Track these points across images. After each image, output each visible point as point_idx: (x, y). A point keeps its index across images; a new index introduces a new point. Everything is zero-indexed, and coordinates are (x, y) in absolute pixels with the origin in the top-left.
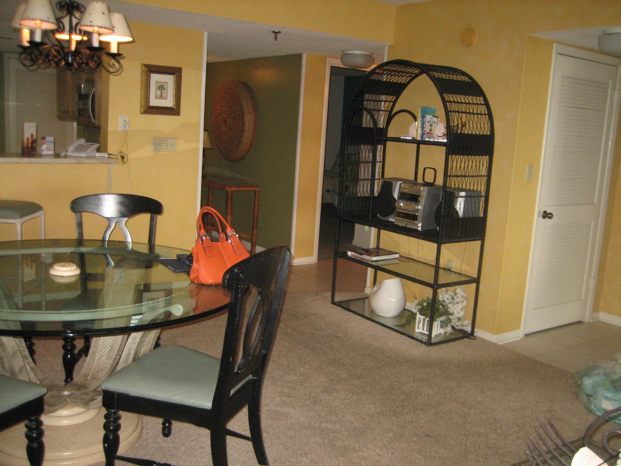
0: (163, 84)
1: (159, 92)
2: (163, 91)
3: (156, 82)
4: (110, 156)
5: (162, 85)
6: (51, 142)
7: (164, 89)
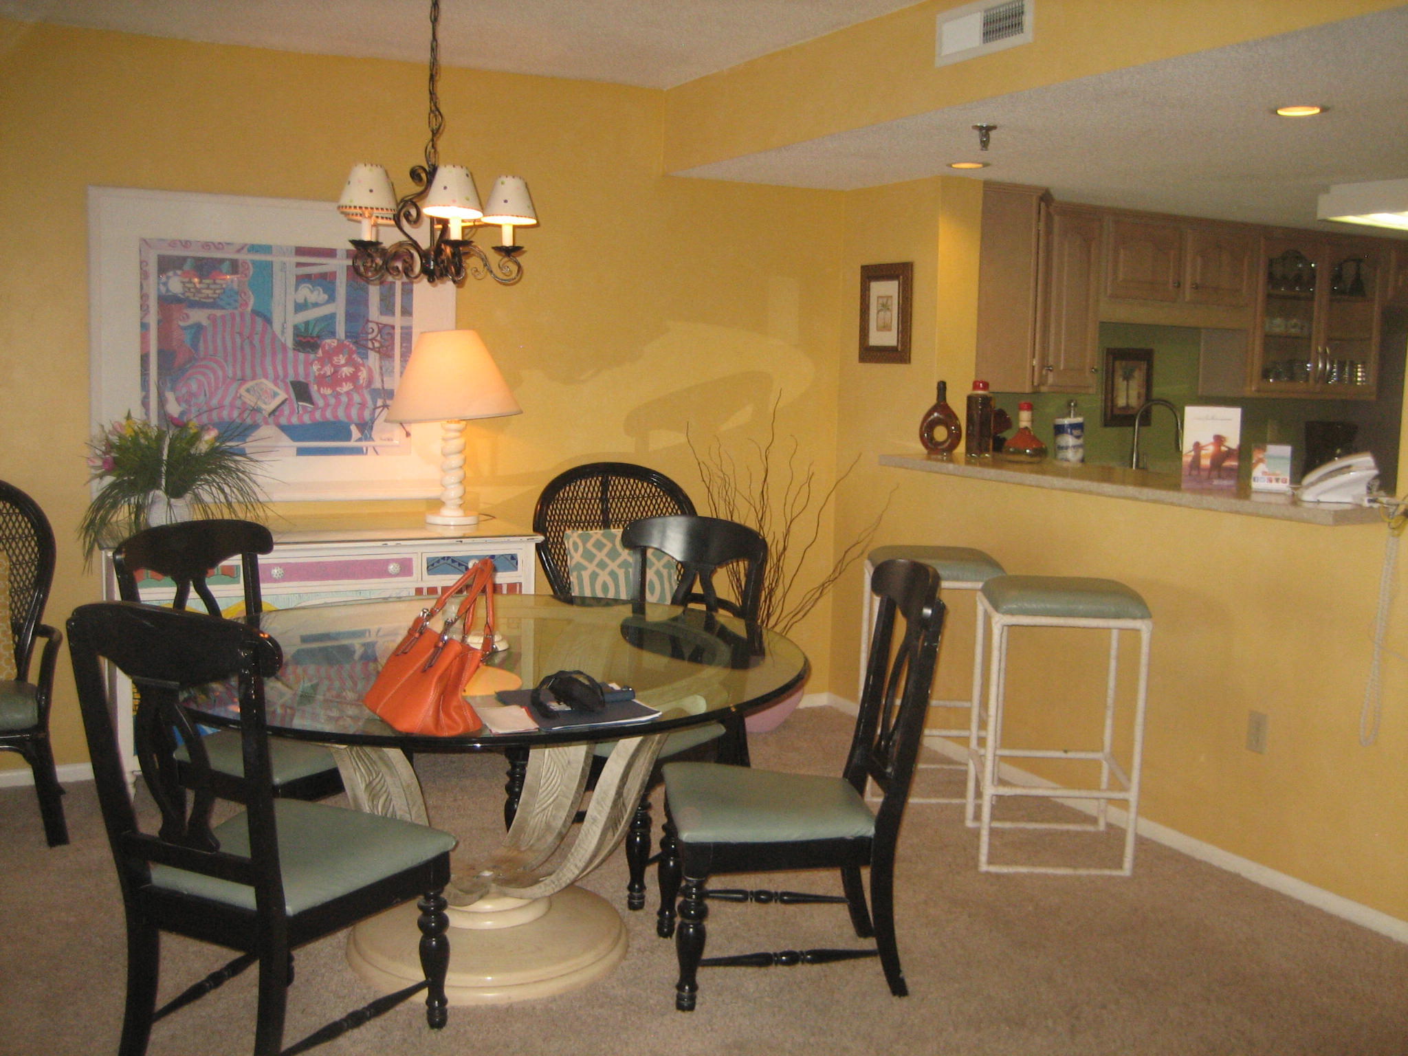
6: (1281, 458)
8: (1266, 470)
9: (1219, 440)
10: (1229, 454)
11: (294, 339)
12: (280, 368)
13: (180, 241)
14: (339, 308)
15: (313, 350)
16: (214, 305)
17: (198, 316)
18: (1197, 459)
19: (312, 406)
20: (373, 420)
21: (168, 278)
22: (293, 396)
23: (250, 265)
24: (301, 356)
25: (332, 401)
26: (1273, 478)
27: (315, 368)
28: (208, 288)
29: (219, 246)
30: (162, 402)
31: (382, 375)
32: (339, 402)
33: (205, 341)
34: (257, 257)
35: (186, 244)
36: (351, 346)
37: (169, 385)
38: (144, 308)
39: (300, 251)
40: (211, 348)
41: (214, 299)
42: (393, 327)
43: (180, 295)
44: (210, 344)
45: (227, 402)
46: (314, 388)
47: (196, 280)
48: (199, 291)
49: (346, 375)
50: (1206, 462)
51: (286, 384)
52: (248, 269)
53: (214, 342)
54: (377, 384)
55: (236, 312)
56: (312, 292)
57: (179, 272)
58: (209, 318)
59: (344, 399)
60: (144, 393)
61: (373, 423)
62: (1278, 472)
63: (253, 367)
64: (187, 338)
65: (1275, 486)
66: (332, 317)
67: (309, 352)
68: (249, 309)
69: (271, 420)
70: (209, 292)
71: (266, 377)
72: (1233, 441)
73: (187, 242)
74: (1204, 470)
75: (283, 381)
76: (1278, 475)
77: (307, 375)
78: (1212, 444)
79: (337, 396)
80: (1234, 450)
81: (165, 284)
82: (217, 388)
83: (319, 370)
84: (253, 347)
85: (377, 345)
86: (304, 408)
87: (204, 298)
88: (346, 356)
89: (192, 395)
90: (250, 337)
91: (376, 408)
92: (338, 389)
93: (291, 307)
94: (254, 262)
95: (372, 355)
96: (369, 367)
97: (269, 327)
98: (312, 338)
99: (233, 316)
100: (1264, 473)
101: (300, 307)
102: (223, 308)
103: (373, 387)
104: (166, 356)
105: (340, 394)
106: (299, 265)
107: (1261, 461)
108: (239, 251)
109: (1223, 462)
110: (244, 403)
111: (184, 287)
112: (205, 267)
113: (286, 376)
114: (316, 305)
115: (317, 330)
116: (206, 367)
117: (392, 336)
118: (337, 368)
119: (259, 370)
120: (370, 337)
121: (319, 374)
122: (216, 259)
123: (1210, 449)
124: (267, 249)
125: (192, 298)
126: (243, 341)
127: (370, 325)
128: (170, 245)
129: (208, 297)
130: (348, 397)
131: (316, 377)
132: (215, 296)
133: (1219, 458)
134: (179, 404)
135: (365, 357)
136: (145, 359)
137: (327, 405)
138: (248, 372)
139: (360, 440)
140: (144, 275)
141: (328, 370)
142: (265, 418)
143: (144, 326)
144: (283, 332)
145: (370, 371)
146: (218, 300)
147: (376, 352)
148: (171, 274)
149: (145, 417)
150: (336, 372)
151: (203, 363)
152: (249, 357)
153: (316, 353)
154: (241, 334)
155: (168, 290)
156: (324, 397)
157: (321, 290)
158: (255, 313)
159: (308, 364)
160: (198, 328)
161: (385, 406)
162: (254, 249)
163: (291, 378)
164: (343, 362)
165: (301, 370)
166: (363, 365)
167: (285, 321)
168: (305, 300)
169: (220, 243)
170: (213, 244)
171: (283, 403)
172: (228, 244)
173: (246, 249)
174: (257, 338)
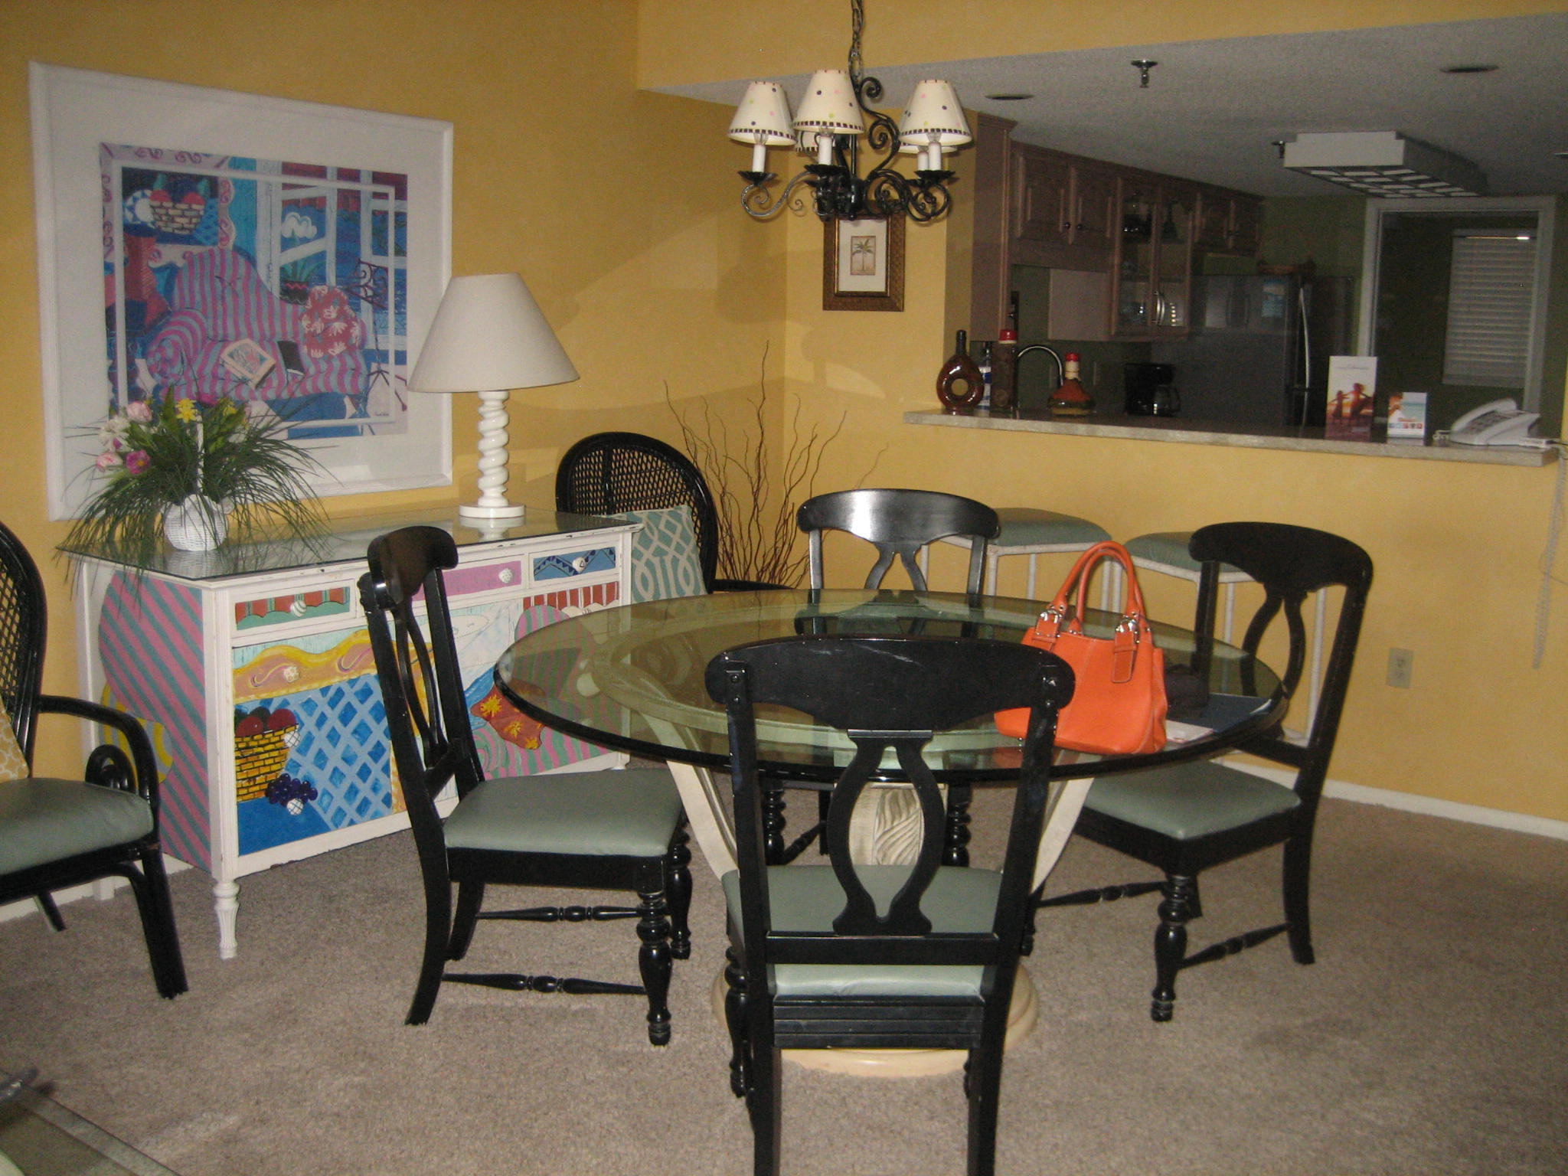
6: (1419, 405)
8: (1403, 417)
9: (1358, 388)
10: (1365, 403)
11: (281, 286)
12: (266, 325)
13: (150, 150)
14: (328, 245)
15: (301, 300)
16: (188, 239)
17: (172, 254)
18: (1340, 407)
19: (302, 374)
20: (368, 389)
21: (135, 200)
22: (282, 362)
23: (232, 187)
24: (289, 308)
25: (324, 366)
26: (1409, 423)
27: (305, 323)
28: (183, 216)
29: (195, 158)
30: (132, 373)
31: (376, 332)
32: (330, 369)
33: (181, 290)
34: (240, 175)
35: (156, 154)
36: (342, 294)
37: (140, 349)
38: (108, 243)
39: (289, 169)
40: (187, 299)
41: (190, 230)
42: (386, 270)
43: (150, 225)
44: (186, 292)
45: (208, 371)
46: (304, 350)
47: (169, 204)
48: (172, 219)
49: (338, 333)
50: (1347, 411)
51: (273, 344)
52: (229, 191)
53: (192, 291)
54: (371, 345)
55: (216, 249)
56: (300, 223)
57: (148, 192)
58: (184, 257)
59: (337, 364)
60: (111, 361)
61: (367, 394)
62: (1414, 418)
63: (236, 324)
64: (160, 283)
65: (1410, 432)
66: (321, 256)
67: (297, 303)
68: (230, 246)
69: (257, 394)
70: (184, 221)
71: (251, 336)
72: (1370, 390)
73: (157, 151)
74: (1346, 418)
75: (270, 341)
76: (1414, 421)
77: (296, 334)
78: (1352, 392)
79: (329, 359)
80: (1369, 398)
81: (132, 209)
82: (196, 352)
83: (309, 326)
84: (235, 294)
85: (370, 293)
86: (295, 376)
87: (177, 229)
88: (338, 307)
89: (166, 361)
90: (233, 282)
91: (370, 374)
92: (330, 351)
93: (277, 244)
94: (236, 182)
95: (365, 306)
96: (362, 321)
97: (253, 269)
98: (300, 283)
99: (212, 254)
100: (1401, 420)
101: (287, 243)
102: (199, 243)
103: (366, 347)
104: (136, 310)
105: (331, 357)
106: (286, 186)
107: (1397, 408)
108: (218, 166)
109: (1361, 410)
110: (228, 372)
111: (154, 213)
112: (179, 187)
113: (273, 335)
114: (305, 240)
115: (305, 275)
116: (181, 323)
117: (385, 281)
118: (327, 322)
119: (243, 329)
120: (363, 282)
121: (309, 332)
122: (190, 176)
123: (1350, 399)
124: (248, 164)
125: (164, 229)
126: (224, 288)
127: (363, 267)
128: (136, 154)
129: (183, 228)
130: (341, 360)
131: (305, 335)
132: (192, 226)
133: (1358, 405)
134: (152, 375)
135: (357, 309)
136: (110, 313)
137: (319, 372)
138: (231, 331)
139: (353, 417)
140: (107, 197)
141: (319, 326)
142: (251, 392)
143: (109, 268)
144: (269, 277)
145: (363, 326)
146: (194, 232)
147: (369, 302)
148: (138, 194)
149: (112, 395)
150: (325, 330)
151: (179, 318)
152: (230, 312)
153: (305, 304)
154: (221, 279)
155: (135, 218)
156: (315, 361)
157: (309, 219)
158: (237, 250)
159: (297, 319)
160: (172, 270)
161: (380, 372)
162: (237, 163)
163: (278, 338)
164: (334, 315)
165: (289, 328)
166: (355, 319)
167: (271, 262)
168: (293, 232)
169: (196, 154)
170: (189, 154)
171: (271, 370)
172: (206, 155)
173: (227, 162)
174: (239, 284)
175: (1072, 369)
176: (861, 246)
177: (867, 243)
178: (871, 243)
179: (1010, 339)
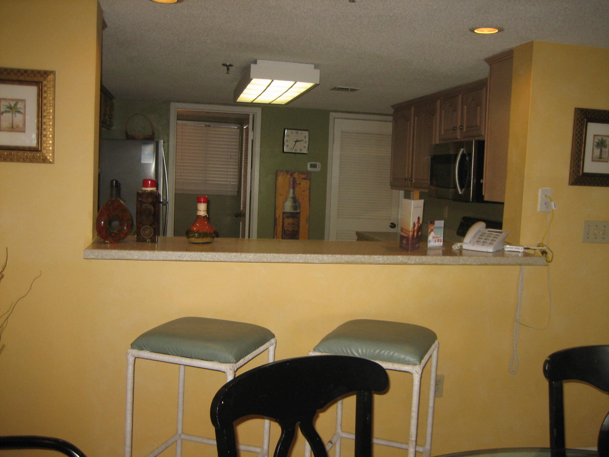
0: (605, 138)
1: (597, 152)
2: (603, 150)
3: (595, 136)
4: (527, 251)
5: (602, 140)
6: (440, 228)
7: (605, 147)
65: (437, 244)
76: (439, 237)
175: (202, 209)
176: (10, 108)
177: (16, 105)
178: (20, 105)
179: (151, 187)
